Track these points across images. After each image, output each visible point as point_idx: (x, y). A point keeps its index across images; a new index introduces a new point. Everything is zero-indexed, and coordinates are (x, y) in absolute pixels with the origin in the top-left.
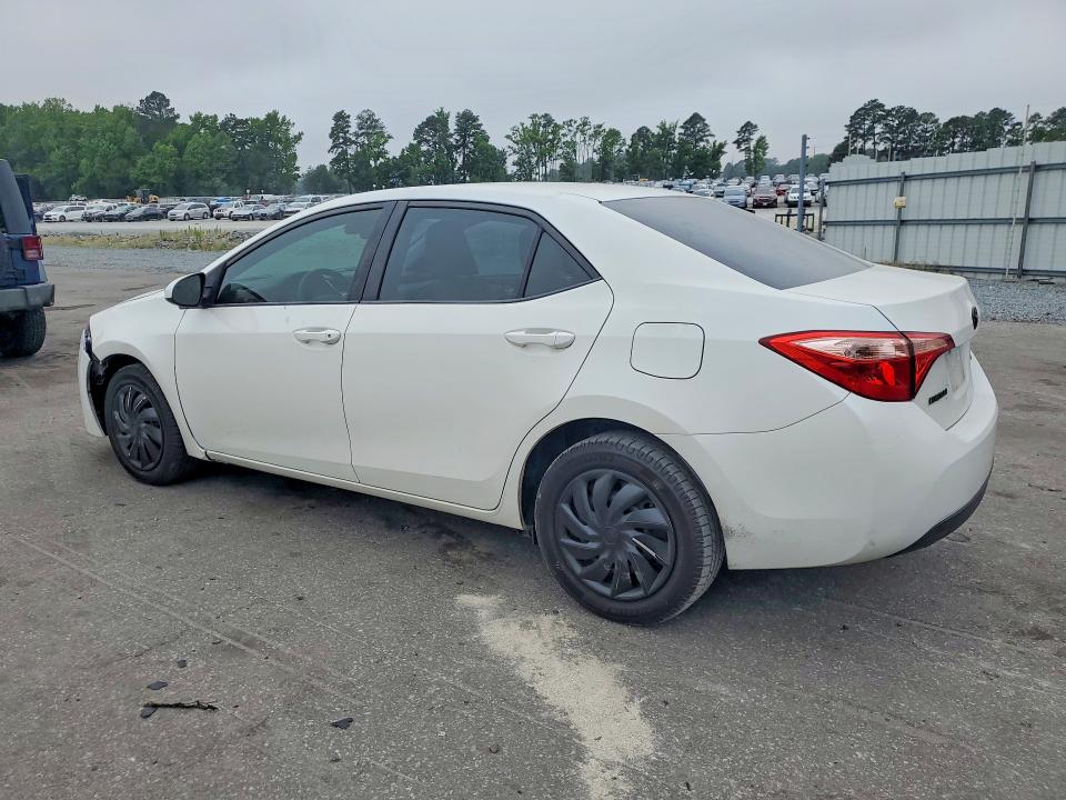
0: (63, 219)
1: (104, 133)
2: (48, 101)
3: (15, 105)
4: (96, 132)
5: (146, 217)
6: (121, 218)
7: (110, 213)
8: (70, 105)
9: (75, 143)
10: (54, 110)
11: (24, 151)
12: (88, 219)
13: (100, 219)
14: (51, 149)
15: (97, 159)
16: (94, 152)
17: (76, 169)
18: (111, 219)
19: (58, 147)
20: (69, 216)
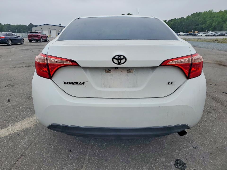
0: (201, 36)
1: (220, 16)
2: (210, 10)
3: (203, 12)
4: (218, 16)
5: (220, 35)
6: (214, 36)
7: (212, 34)
8: (214, 11)
9: (213, 19)
10: (211, 12)
11: (202, 22)
12: (206, 36)
13: (209, 36)
14: (207, 21)
15: (217, 22)
16: (216, 21)
17: (211, 25)
18: (211, 36)
19: (209, 20)
20: (203, 35)
